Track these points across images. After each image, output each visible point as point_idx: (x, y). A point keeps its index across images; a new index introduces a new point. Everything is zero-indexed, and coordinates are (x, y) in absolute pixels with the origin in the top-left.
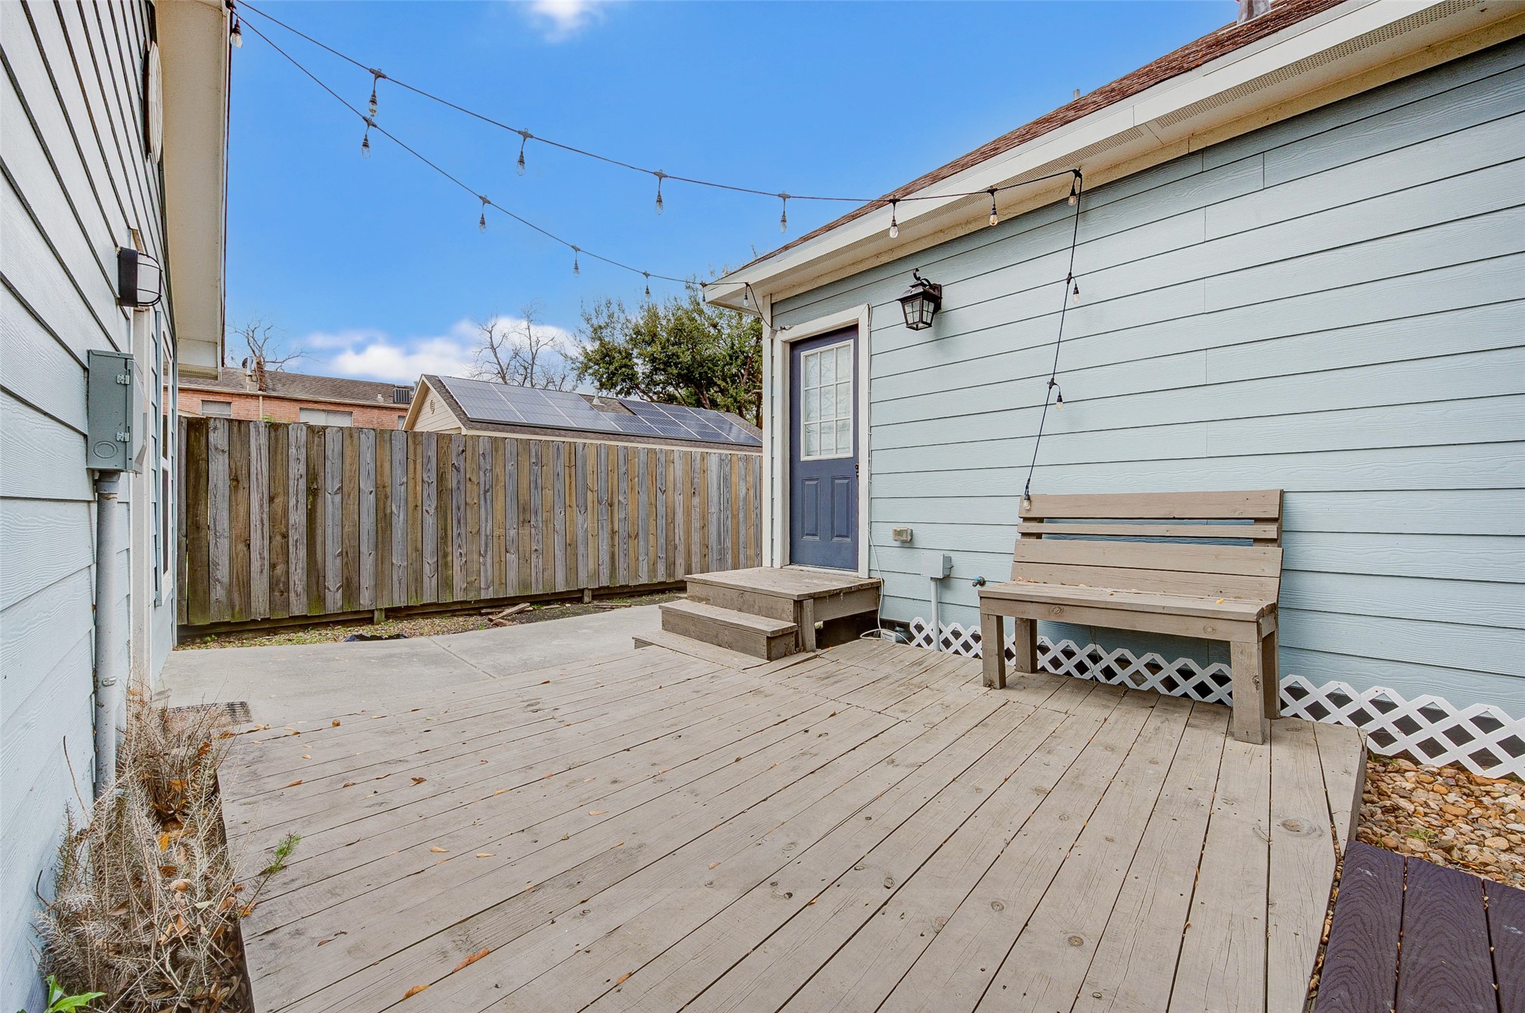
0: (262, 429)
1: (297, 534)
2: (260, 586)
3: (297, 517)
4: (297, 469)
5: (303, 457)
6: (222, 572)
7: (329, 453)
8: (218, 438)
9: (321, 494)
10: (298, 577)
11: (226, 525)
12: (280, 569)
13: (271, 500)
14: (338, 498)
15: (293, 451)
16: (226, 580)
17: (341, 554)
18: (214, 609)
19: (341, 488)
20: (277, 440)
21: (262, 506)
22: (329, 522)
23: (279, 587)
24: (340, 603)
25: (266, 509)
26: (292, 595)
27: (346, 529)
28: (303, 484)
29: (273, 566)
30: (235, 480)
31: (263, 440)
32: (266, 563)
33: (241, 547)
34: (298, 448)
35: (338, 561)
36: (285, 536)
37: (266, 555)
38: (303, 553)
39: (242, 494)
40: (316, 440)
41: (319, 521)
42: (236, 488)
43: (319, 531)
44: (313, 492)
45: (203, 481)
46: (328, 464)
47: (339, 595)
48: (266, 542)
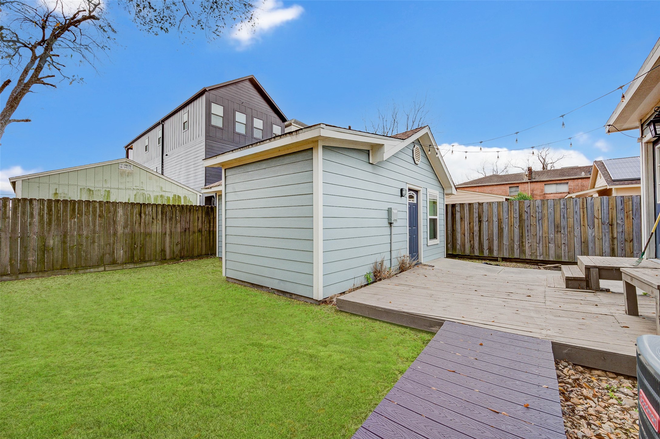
0: (467, 205)
1: (476, 233)
2: (467, 246)
3: (476, 228)
4: (476, 215)
5: (477, 212)
6: (459, 242)
7: (484, 210)
8: (458, 208)
9: (482, 222)
10: (476, 245)
11: (460, 230)
12: (472, 242)
13: (470, 224)
14: (487, 223)
15: (474, 210)
16: (460, 244)
17: (488, 239)
18: (457, 251)
19: (488, 220)
20: (471, 207)
21: (467, 225)
22: (484, 230)
23: (472, 247)
24: (488, 254)
25: (469, 226)
26: (475, 249)
27: (489, 232)
28: (477, 219)
29: (470, 241)
30: (461, 219)
31: (468, 208)
32: (469, 240)
33: (463, 235)
34: (476, 209)
35: (487, 241)
36: (473, 233)
37: (469, 238)
38: (478, 238)
39: (463, 222)
40: (481, 207)
41: (482, 229)
42: (462, 220)
43: (482, 232)
44: (480, 221)
45: (455, 219)
46: (484, 213)
47: (487, 251)
48: (469, 235)
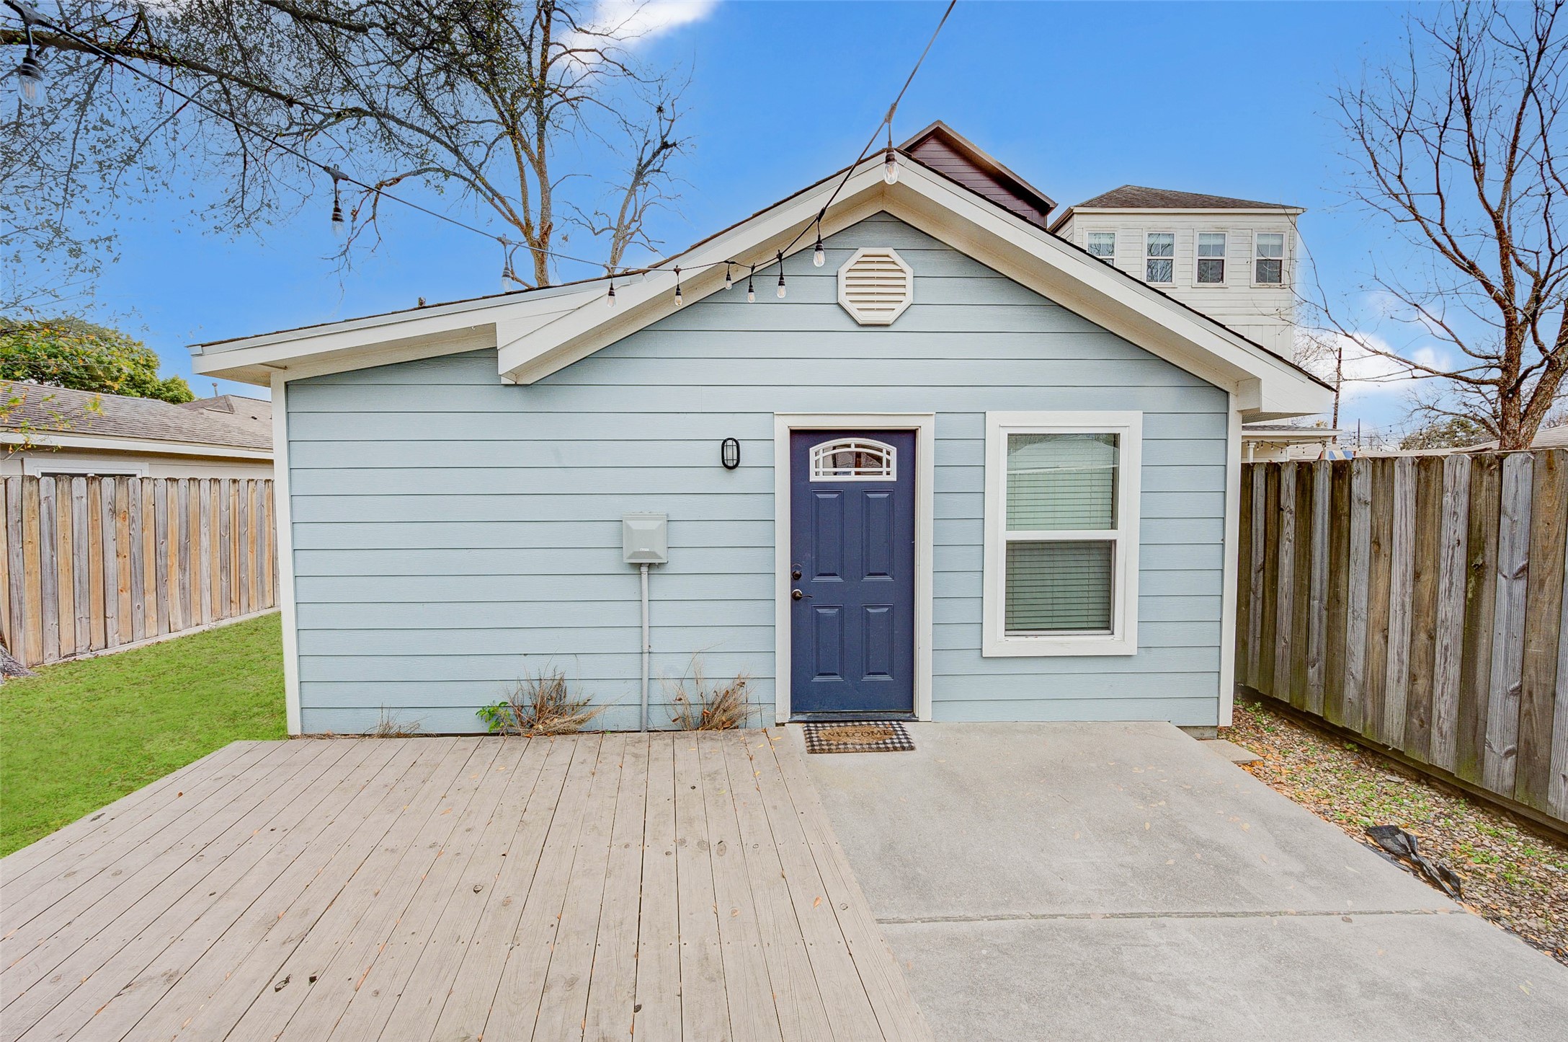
0: (1409, 469)
1: (1449, 638)
2: (1396, 699)
3: (1451, 610)
4: (1454, 529)
5: (1462, 511)
6: (1356, 665)
7: (1507, 503)
8: (1361, 485)
9: (1489, 575)
10: (1445, 706)
11: (1364, 604)
12: (1421, 685)
13: (1417, 576)
14: (1520, 587)
15: (1448, 499)
16: (1360, 677)
17: (1519, 690)
18: (1346, 710)
19: (1525, 569)
20: (1428, 482)
21: (1404, 585)
22: (1501, 628)
23: (1419, 708)
24: (1509, 782)
25: (1410, 590)
26: (1435, 731)
27: (1532, 649)
28: (1460, 555)
29: (1413, 678)
30: (1376, 542)
31: (1410, 485)
32: (1405, 669)
33: (1378, 637)
34: (1456, 496)
35: (1512, 703)
36: (1432, 638)
37: (1405, 657)
38: (1454, 671)
39: (1382, 564)
40: (1486, 478)
41: (1483, 622)
42: (1377, 554)
43: (1483, 641)
44: (1476, 571)
45: (1345, 541)
46: (1505, 521)
47: (1509, 765)
48: (1407, 639)
